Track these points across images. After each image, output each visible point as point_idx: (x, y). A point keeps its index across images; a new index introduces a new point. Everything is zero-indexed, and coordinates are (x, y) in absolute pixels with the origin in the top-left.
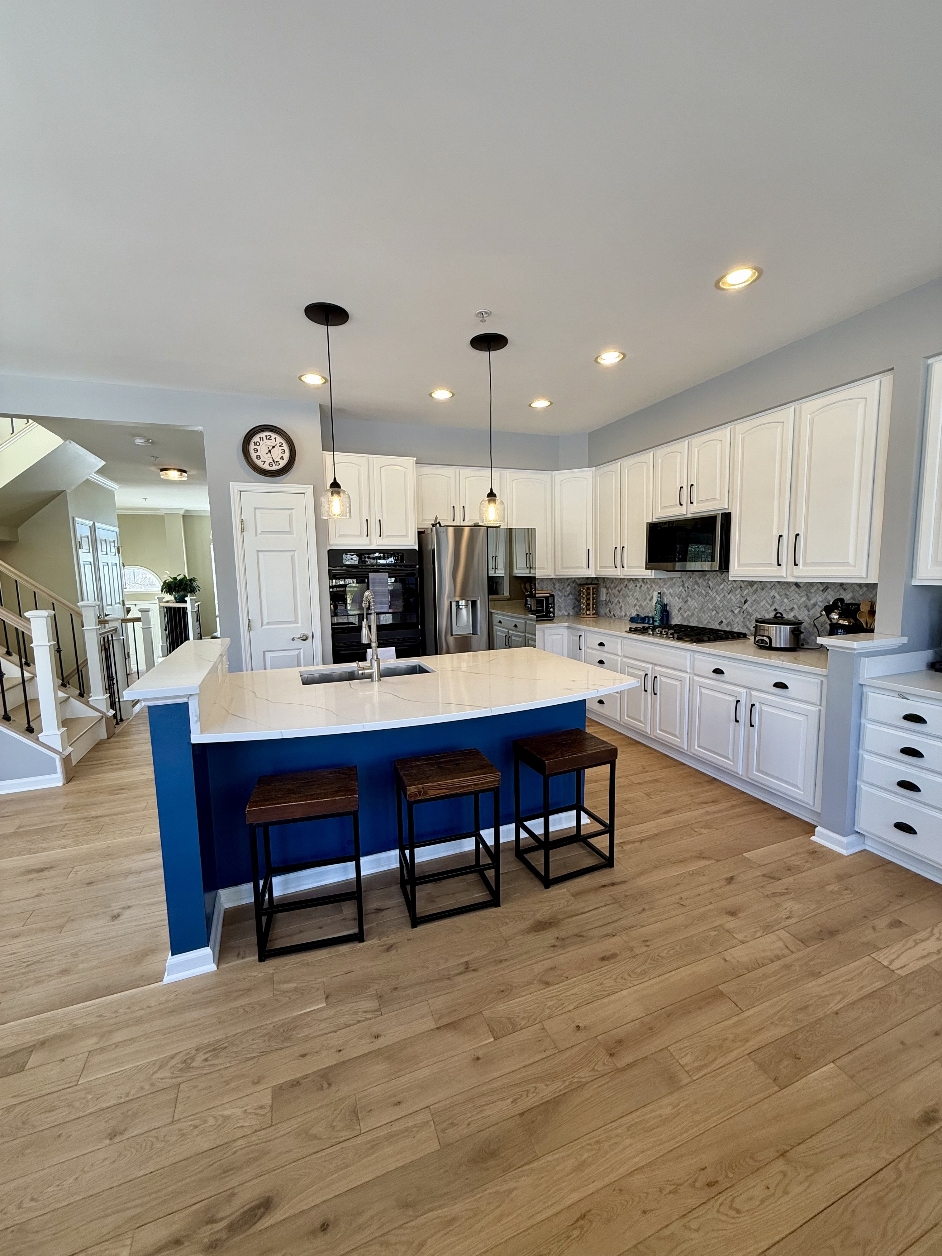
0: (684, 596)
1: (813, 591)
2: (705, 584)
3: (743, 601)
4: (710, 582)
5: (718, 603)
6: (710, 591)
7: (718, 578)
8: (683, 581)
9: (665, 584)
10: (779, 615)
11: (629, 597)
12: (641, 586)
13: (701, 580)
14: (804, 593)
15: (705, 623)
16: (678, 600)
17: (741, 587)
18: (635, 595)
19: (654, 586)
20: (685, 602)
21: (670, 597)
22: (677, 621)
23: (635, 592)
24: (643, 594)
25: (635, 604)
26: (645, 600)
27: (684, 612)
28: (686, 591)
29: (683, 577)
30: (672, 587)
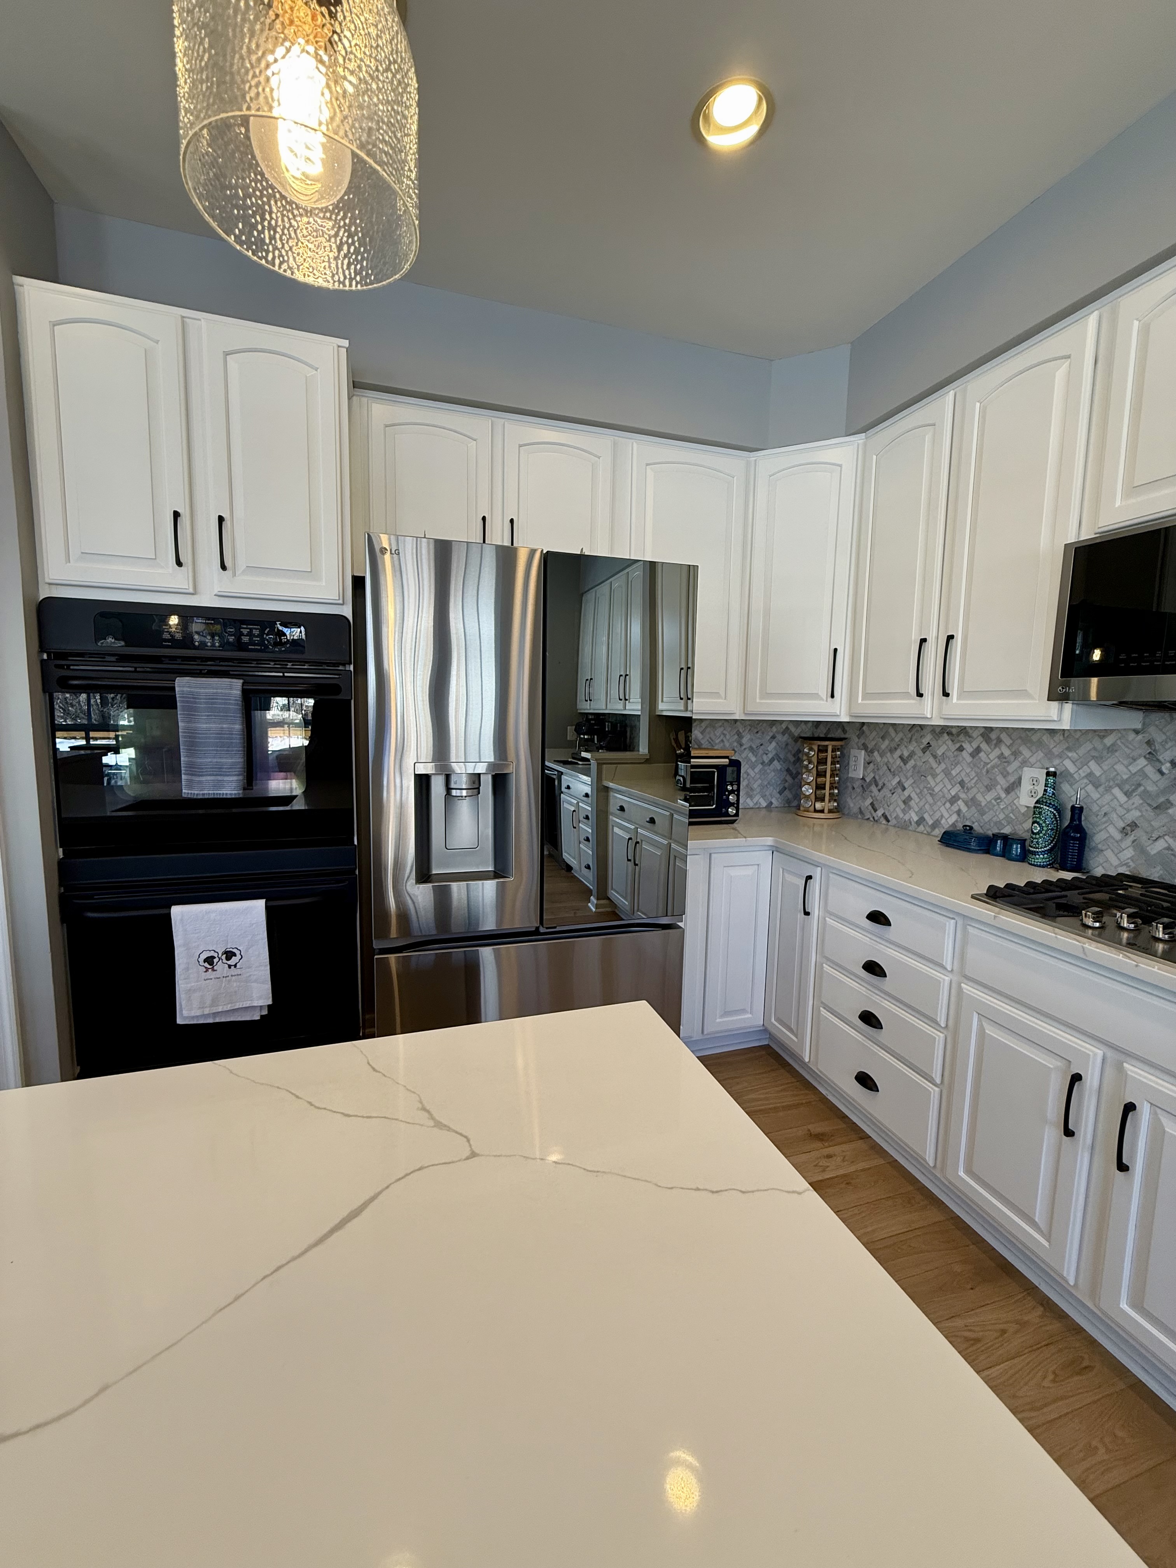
0: (1151, 788)
9: (1069, 749)
11: (934, 776)
12: (978, 750)
16: (1123, 798)
18: (954, 773)
19: (1026, 753)
20: (1156, 808)
21: (1090, 788)
22: (1115, 861)
23: (956, 764)
24: (984, 771)
25: (954, 797)
26: (989, 788)
27: (1144, 838)
28: (1162, 773)
29: (1152, 730)
30: (1099, 759)
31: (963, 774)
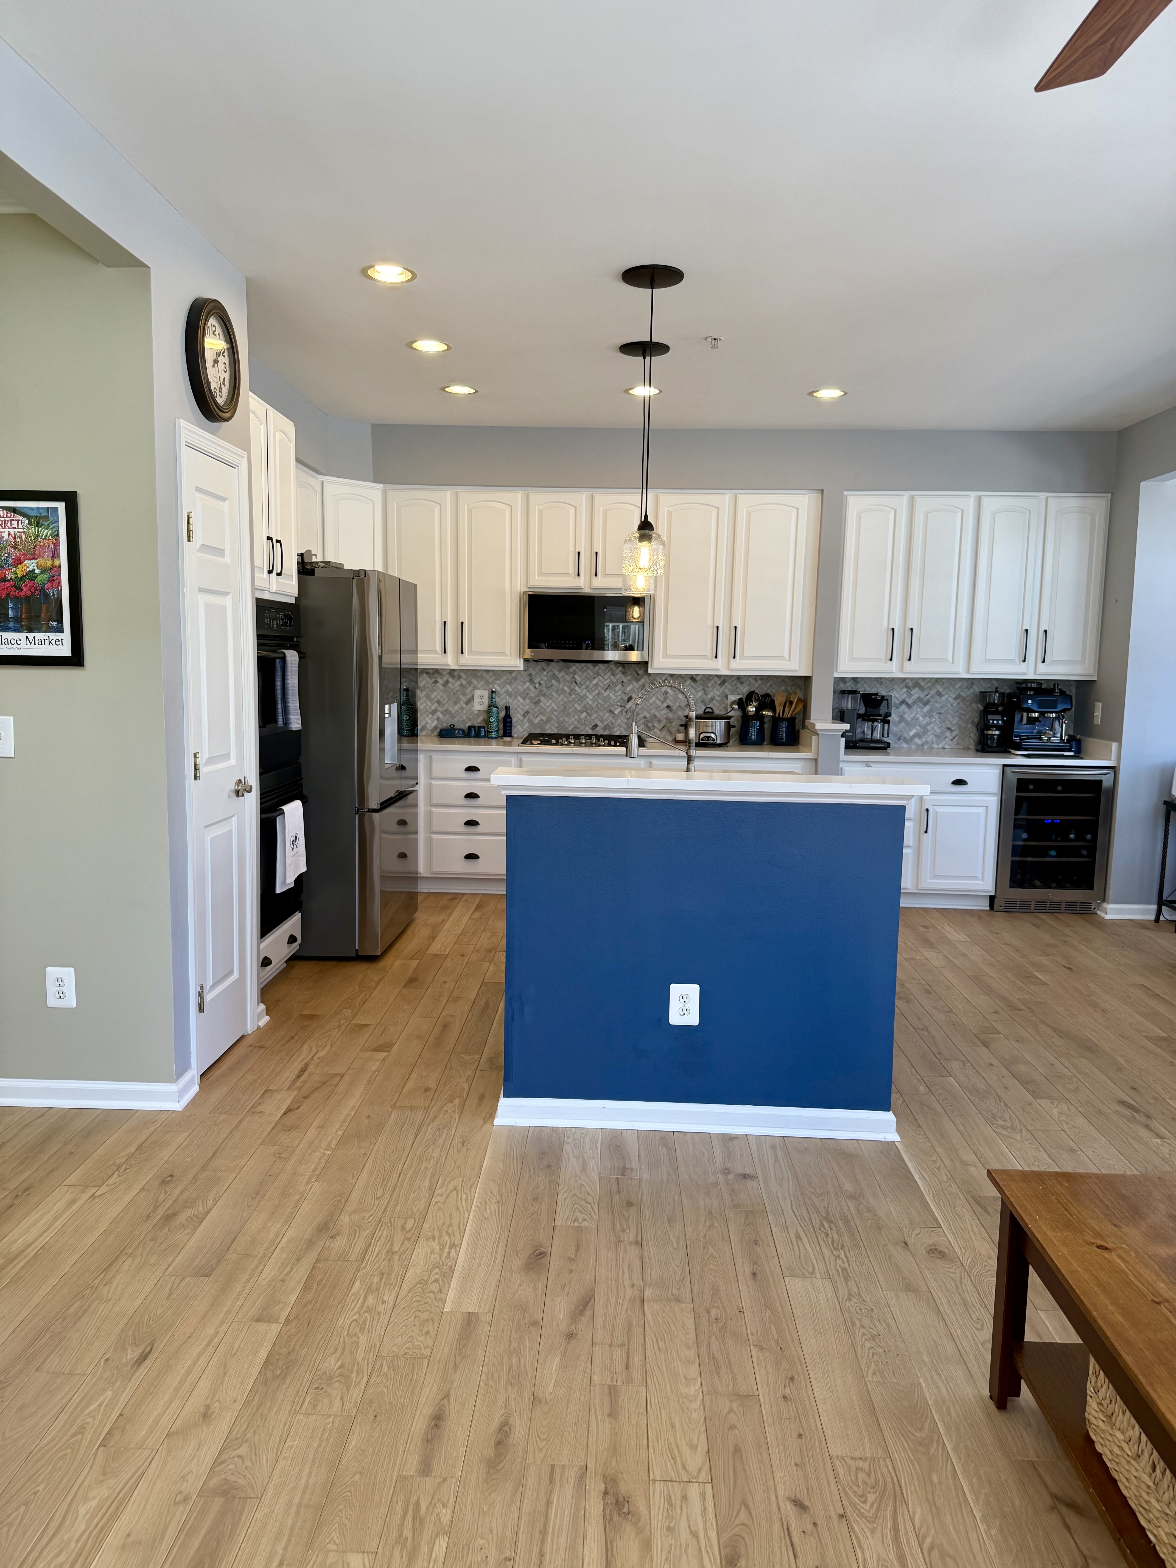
0: (533, 695)
1: (710, 685)
2: (568, 679)
3: (626, 698)
4: (576, 677)
5: (591, 703)
6: (577, 688)
7: (589, 671)
8: (530, 675)
9: (496, 679)
10: (708, 710)
12: (447, 682)
13: (563, 673)
14: (701, 687)
15: (570, 729)
16: (522, 701)
17: (623, 682)
18: (432, 696)
19: (475, 682)
20: (536, 703)
21: (508, 698)
22: (521, 730)
23: (434, 691)
24: (452, 694)
25: (434, 710)
26: (456, 703)
27: (532, 717)
28: (536, 688)
29: (531, 669)
30: (510, 684)
31: (439, 697)
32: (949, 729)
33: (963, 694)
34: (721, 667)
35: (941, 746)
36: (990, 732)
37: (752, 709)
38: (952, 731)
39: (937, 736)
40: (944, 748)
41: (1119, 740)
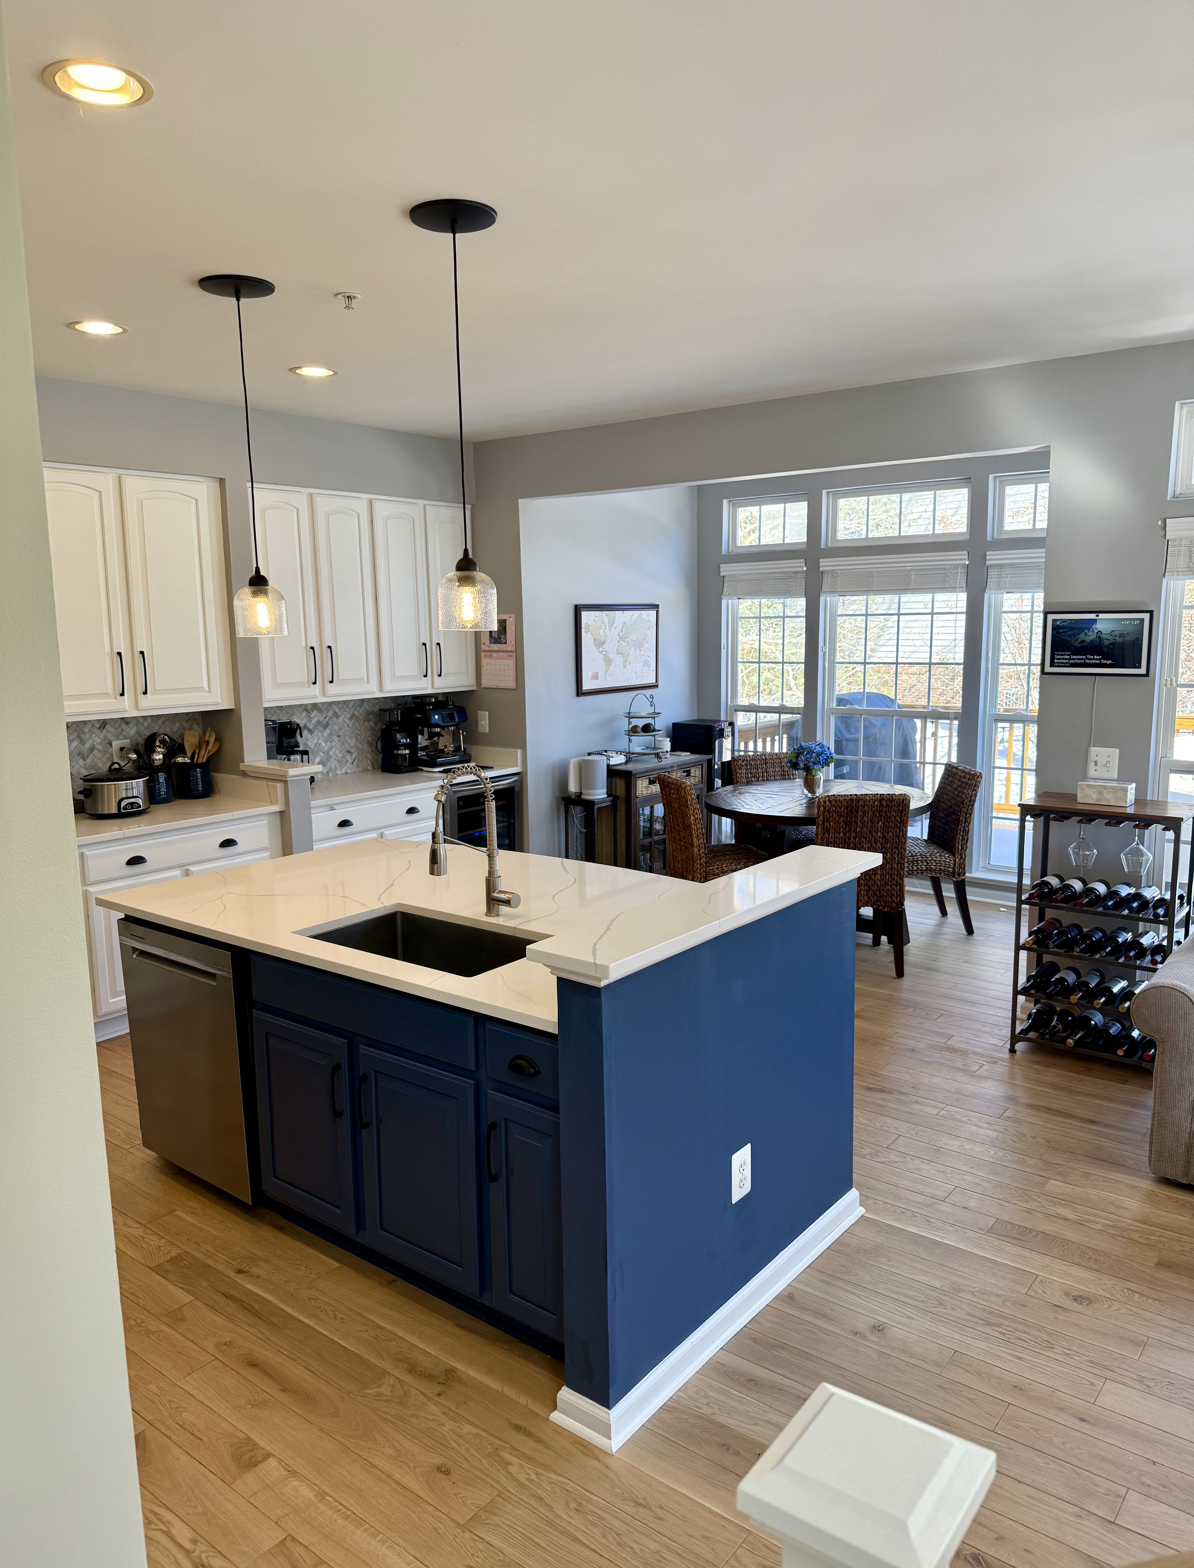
10: (116, 766)
32: (348, 752)
33: (356, 713)
34: (127, 708)
35: (343, 771)
36: (400, 752)
37: (158, 757)
38: (351, 753)
39: (339, 762)
40: (346, 773)
41: (523, 746)
